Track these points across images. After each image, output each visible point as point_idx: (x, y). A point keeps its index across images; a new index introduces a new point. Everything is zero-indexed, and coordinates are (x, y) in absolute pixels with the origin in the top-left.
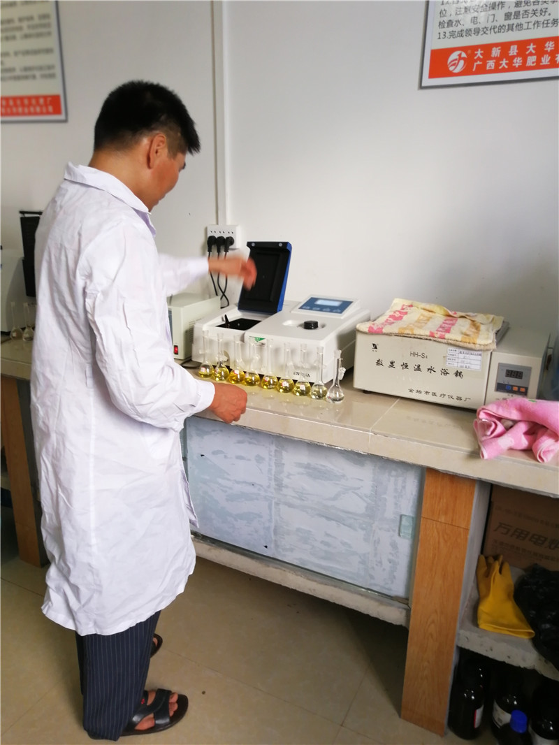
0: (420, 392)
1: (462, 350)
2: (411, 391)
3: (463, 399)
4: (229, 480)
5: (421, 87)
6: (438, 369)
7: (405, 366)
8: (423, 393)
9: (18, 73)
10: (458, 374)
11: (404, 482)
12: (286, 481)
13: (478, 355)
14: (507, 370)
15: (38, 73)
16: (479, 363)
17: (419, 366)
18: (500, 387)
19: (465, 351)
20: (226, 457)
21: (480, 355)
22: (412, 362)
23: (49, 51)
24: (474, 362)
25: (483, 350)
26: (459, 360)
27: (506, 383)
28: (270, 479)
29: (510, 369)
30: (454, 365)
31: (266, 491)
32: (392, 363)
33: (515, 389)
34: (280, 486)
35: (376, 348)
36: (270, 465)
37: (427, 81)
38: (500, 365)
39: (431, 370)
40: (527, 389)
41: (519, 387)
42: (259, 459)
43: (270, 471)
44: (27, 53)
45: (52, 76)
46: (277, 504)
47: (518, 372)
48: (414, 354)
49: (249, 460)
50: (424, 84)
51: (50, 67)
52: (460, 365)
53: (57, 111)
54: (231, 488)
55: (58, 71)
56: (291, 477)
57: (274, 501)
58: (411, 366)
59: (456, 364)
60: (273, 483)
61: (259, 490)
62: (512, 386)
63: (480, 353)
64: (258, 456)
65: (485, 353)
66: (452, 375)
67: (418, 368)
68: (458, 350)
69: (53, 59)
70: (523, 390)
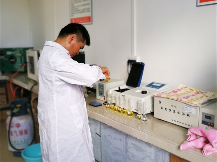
0: (175, 121)
1: (189, 106)
2: (172, 120)
3: (191, 126)
4: (112, 146)
5: (197, 6)
6: (181, 113)
7: (170, 110)
8: (176, 122)
9: (81, 11)
10: (188, 115)
11: (165, 156)
12: (129, 150)
13: (194, 108)
14: (205, 116)
15: (86, 11)
16: (195, 111)
17: (174, 111)
18: (204, 122)
19: (190, 106)
20: (111, 138)
21: (195, 108)
22: (172, 109)
23: (89, 4)
24: (193, 111)
25: (196, 107)
26: (188, 110)
27: (205, 121)
28: (124, 148)
29: (206, 115)
30: (186, 112)
31: (123, 152)
32: (166, 109)
33: (209, 124)
34: (127, 151)
35: (160, 102)
36: (124, 143)
37: (199, 4)
38: (203, 113)
39: (178, 112)
40: (213, 124)
41: (211, 123)
42: (121, 140)
43: (124, 145)
44: (84, 5)
45: (89, 11)
46: (126, 158)
47: (209, 117)
48: (173, 106)
49: (118, 140)
50: (198, 5)
51: (89, 9)
52: (188, 111)
53: (90, 21)
54: (113, 150)
55: (90, 10)
56: (130, 148)
57: (125, 157)
58: (172, 111)
59: (187, 111)
60: (125, 150)
61: (121, 152)
62: (208, 122)
63: (195, 107)
64: (120, 139)
65: (197, 108)
66: (186, 115)
67: (174, 112)
68: (187, 106)
69: (89, 6)
70: (212, 124)
